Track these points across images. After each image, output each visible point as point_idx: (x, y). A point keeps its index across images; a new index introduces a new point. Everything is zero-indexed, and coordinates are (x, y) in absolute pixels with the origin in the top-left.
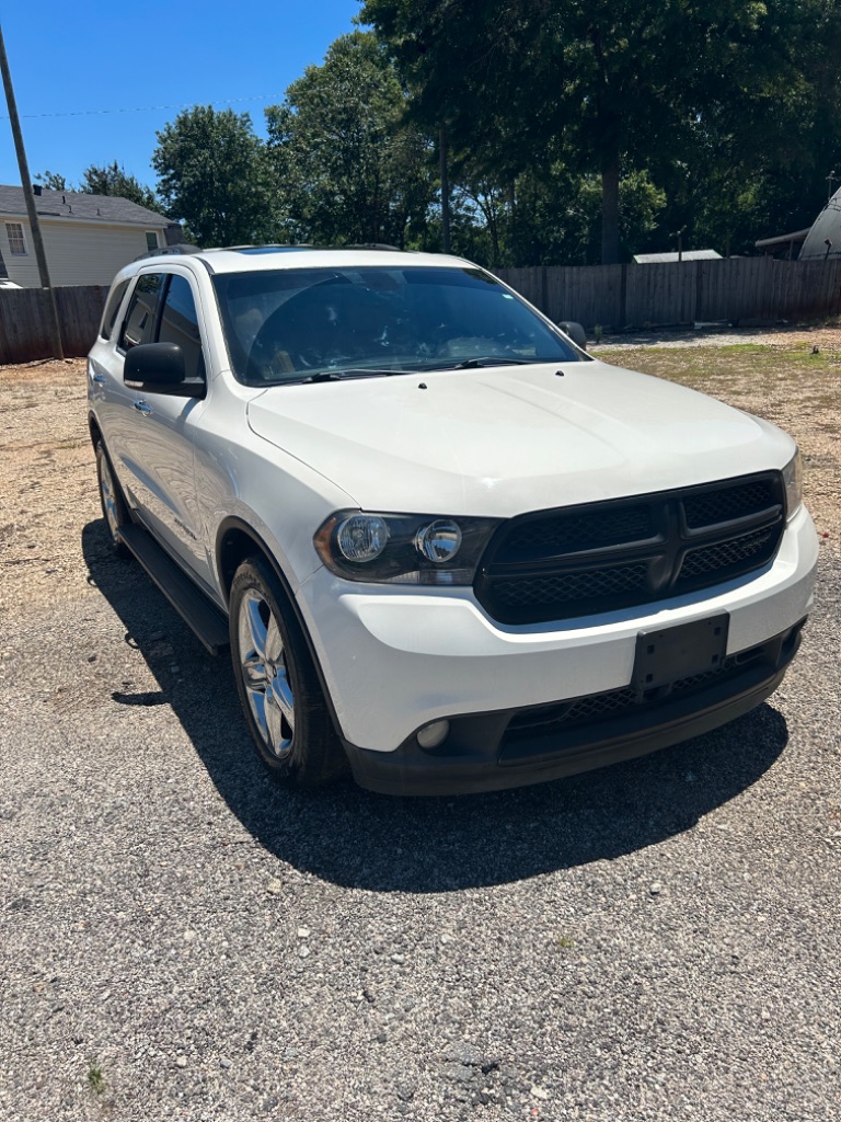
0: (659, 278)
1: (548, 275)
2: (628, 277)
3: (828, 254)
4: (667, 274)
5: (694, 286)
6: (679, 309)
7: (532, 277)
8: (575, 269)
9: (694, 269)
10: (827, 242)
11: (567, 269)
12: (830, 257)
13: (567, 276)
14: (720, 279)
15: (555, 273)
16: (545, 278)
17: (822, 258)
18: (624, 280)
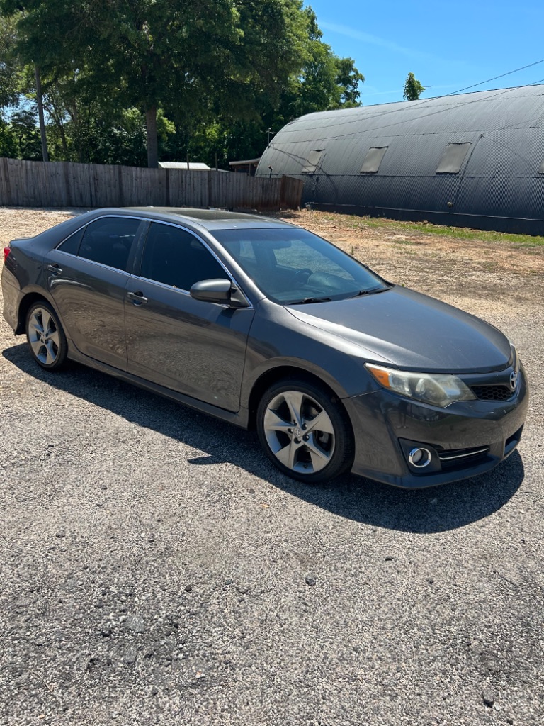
0: (188, 179)
1: (122, 171)
2: (170, 177)
3: (271, 174)
4: (192, 177)
5: (207, 186)
6: (199, 199)
7: (112, 171)
8: (138, 169)
9: (207, 176)
10: (270, 168)
11: (134, 168)
12: (272, 177)
13: (134, 173)
14: (221, 183)
15: (125, 169)
16: (120, 173)
17: (268, 176)
18: (168, 178)
